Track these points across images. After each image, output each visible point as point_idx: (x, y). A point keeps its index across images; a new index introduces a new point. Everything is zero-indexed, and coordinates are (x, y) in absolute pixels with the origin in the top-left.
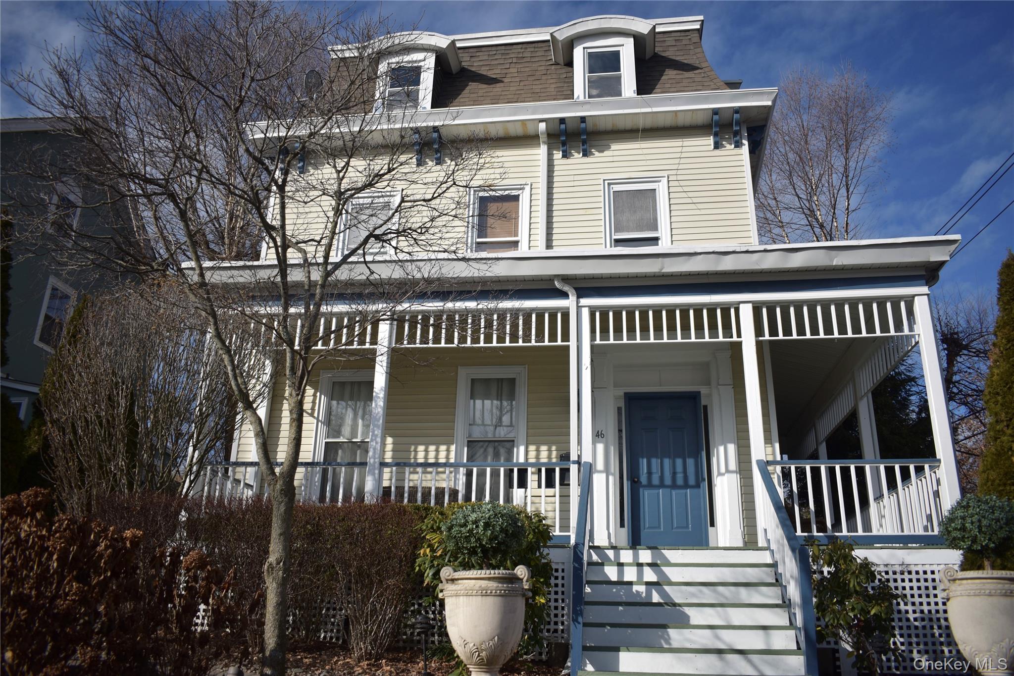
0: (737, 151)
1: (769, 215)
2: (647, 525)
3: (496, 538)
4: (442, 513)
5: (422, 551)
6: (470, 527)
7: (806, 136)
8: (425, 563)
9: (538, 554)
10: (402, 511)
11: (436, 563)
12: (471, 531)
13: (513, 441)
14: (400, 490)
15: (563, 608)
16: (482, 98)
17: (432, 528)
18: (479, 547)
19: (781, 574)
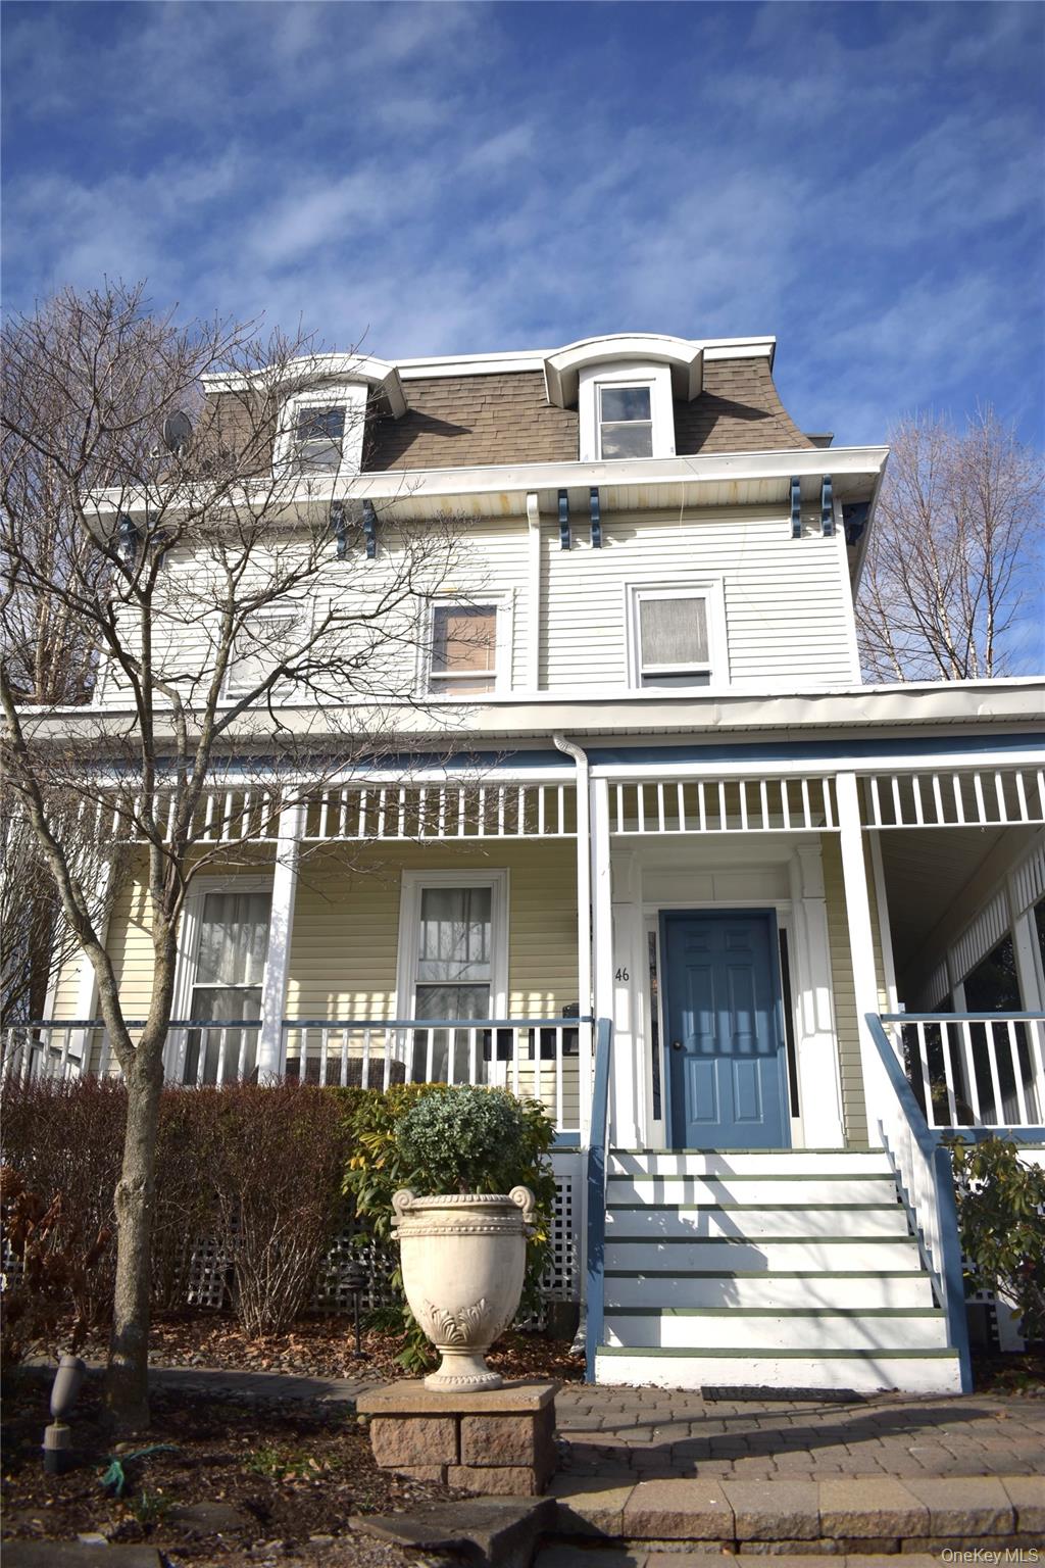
0: (828, 541)
1: (872, 637)
2: (696, 1116)
3: (480, 1143)
4: (381, 1102)
5: (353, 1162)
6: (439, 1127)
7: (927, 517)
8: (357, 1181)
9: (534, 1164)
10: (319, 1099)
11: (375, 1180)
12: (441, 1133)
13: (488, 986)
14: (313, 1064)
15: (569, 1248)
16: (439, 457)
17: (369, 1125)
18: (454, 1158)
19: (906, 1190)
